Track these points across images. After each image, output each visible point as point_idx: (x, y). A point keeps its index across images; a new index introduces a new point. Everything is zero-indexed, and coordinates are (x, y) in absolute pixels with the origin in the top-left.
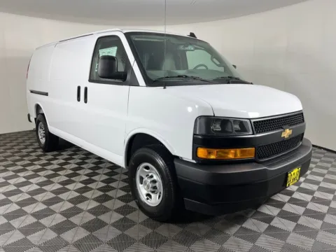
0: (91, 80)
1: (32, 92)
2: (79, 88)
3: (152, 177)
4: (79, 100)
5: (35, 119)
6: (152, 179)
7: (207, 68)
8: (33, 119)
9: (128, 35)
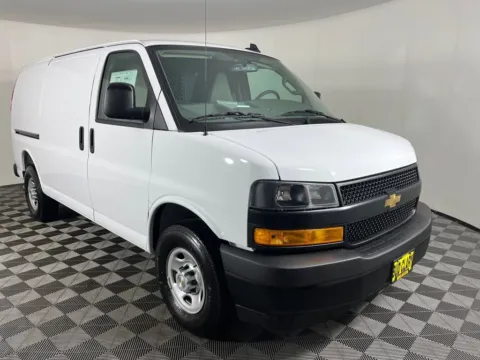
0: (98, 120)
1: (17, 132)
2: (82, 130)
3: (187, 267)
4: (82, 148)
5: (24, 172)
6: (188, 270)
7: (278, 97)
8: (20, 172)
9: (151, 50)
